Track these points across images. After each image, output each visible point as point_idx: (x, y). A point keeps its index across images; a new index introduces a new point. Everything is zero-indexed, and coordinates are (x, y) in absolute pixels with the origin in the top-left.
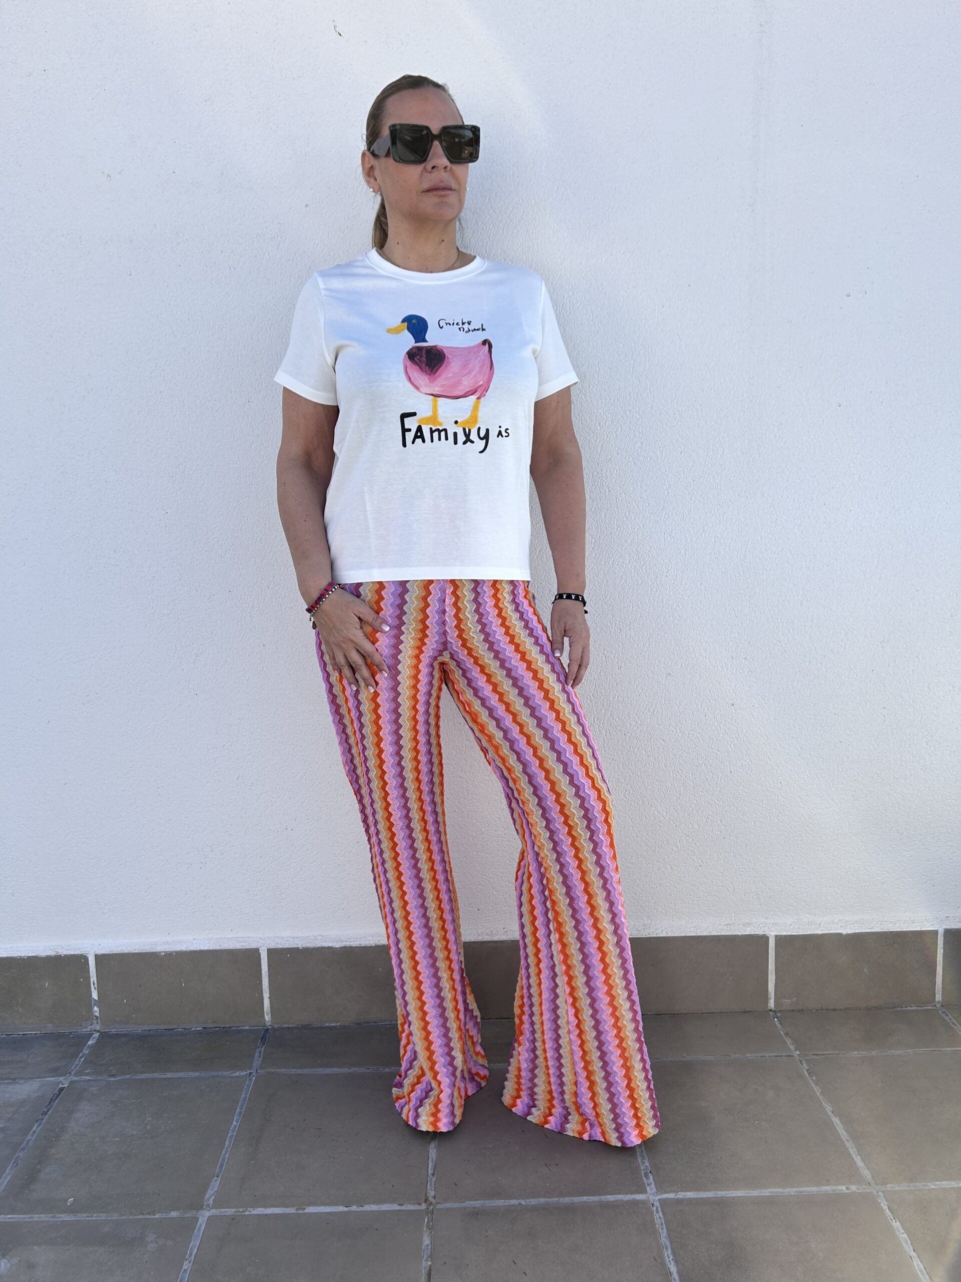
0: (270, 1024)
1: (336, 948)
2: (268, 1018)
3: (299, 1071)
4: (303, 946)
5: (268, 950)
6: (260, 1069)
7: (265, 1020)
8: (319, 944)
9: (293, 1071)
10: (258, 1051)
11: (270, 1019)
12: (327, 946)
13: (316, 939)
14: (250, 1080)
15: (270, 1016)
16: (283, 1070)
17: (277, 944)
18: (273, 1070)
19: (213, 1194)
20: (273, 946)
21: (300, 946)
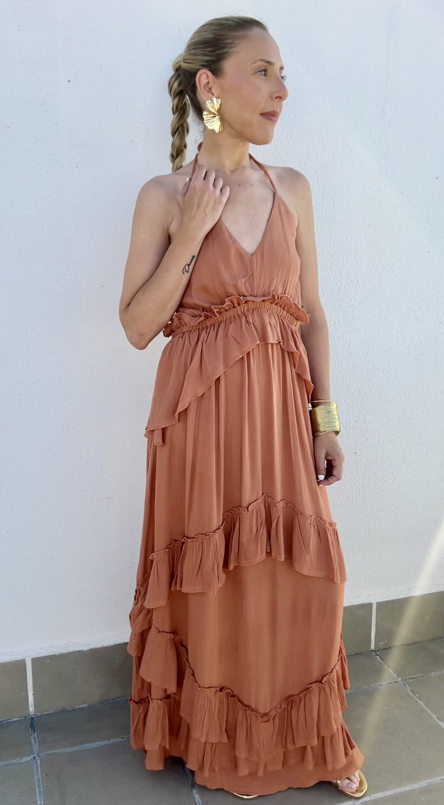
0: (33, 713)
1: (85, 651)
2: (31, 709)
3: (71, 749)
4: (59, 653)
5: (32, 659)
6: (40, 753)
7: (29, 711)
8: (71, 649)
9: (67, 750)
10: (32, 737)
11: (33, 710)
12: (77, 650)
13: (68, 646)
14: (36, 763)
15: (33, 708)
16: (58, 751)
17: (39, 653)
18: (50, 752)
20: (36, 655)
21: (57, 653)
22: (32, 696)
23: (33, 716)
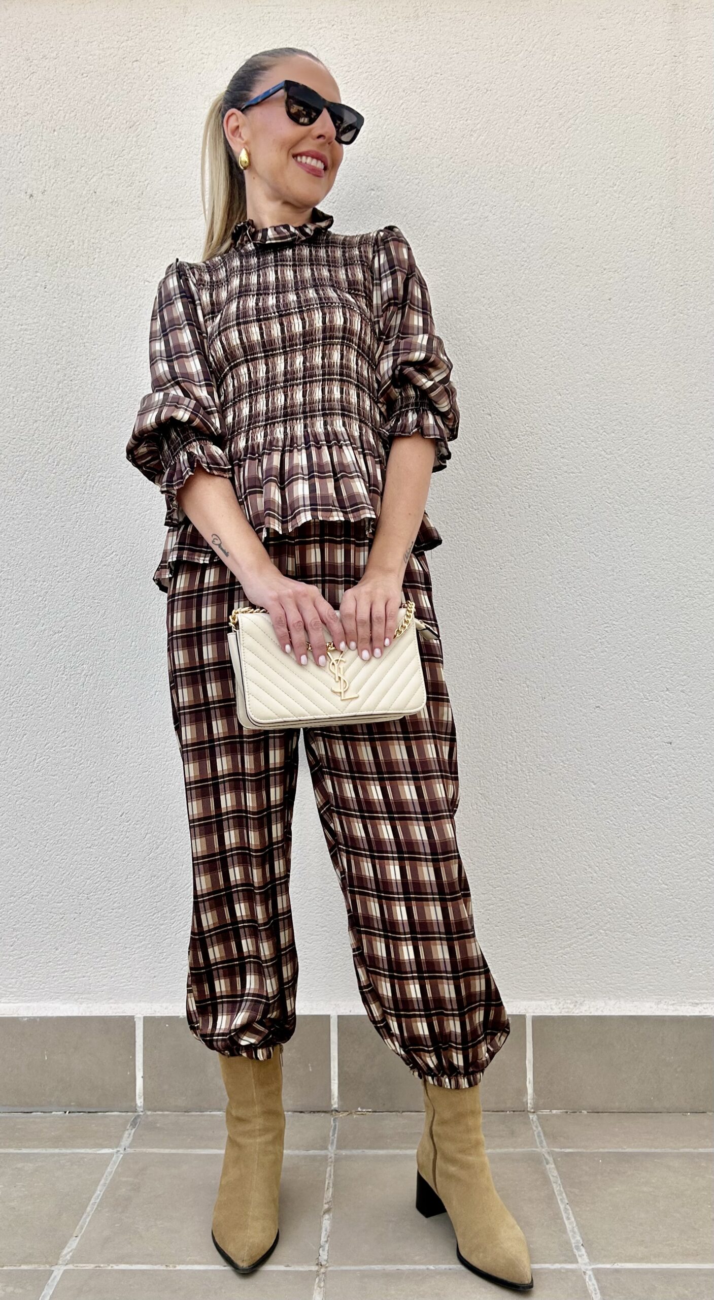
0: (142, 1110)
2: (140, 1102)
3: (173, 1151)
5: (144, 1018)
6: (128, 1147)
7: (136, 1105)
9: (167, 1151)
10: (127, 1132)
11: (142, 1104)
14: (118, 1157)
15: (142, 1100)
17: (155, 1011)
18: (144, 1150)
19: (71, 1251)
20: (150, 1014)
22: (142, 1079)
23: (141, 1113)
